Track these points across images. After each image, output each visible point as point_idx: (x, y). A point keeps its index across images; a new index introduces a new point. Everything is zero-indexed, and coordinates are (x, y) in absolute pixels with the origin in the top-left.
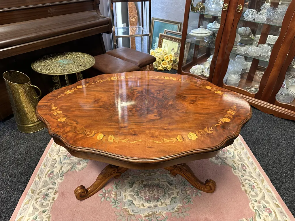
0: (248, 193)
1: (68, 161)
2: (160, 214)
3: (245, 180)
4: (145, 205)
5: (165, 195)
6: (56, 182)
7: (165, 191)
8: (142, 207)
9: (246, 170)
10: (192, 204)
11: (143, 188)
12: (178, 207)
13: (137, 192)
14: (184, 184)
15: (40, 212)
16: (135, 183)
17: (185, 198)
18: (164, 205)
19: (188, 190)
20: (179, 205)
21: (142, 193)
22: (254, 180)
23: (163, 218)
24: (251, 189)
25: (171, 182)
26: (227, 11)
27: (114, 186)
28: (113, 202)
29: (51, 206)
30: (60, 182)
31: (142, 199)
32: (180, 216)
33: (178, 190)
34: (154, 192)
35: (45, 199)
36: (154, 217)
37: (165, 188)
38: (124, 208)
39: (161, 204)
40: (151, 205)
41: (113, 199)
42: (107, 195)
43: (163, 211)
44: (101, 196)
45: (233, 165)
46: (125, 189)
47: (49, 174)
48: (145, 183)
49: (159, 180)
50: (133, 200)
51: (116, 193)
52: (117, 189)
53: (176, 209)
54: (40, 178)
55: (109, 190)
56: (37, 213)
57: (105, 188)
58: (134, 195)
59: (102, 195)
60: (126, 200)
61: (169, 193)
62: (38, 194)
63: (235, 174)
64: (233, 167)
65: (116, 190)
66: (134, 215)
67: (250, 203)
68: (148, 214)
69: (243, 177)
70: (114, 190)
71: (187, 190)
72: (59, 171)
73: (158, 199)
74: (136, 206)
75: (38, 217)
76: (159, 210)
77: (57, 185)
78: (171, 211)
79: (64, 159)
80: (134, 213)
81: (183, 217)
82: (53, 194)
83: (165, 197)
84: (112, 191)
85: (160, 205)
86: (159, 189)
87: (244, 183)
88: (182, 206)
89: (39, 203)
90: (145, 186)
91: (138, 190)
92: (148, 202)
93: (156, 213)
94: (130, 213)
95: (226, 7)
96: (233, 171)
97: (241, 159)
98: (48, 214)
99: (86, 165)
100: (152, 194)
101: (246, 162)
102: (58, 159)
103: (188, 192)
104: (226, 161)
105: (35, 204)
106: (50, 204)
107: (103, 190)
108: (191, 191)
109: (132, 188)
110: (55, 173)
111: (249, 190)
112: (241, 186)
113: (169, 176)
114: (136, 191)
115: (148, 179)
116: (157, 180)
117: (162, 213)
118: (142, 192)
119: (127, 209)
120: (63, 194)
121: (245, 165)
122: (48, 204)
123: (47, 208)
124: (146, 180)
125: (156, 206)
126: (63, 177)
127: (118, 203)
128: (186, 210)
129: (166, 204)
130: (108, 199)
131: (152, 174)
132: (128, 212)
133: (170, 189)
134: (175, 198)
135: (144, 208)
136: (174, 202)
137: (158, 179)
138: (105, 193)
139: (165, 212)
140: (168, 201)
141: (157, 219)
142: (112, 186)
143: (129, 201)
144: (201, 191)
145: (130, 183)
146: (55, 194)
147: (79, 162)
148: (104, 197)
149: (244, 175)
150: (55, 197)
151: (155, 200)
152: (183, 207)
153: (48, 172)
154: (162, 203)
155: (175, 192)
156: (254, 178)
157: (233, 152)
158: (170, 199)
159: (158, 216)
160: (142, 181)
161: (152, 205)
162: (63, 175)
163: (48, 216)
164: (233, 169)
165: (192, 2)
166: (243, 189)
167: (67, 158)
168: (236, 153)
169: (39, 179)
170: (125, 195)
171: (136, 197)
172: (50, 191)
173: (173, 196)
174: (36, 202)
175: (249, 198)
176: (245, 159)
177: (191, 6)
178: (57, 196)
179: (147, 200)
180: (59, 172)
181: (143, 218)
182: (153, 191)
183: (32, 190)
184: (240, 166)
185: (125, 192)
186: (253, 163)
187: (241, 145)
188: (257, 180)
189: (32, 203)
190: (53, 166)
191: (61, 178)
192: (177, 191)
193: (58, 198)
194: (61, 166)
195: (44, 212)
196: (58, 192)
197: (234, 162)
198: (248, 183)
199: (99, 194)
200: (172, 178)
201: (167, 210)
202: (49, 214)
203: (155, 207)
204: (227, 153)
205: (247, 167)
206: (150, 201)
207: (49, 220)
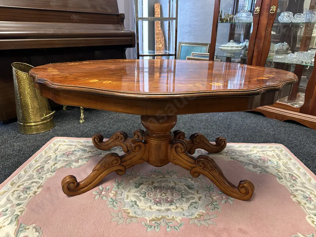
0: (303, 205)
1: (64, 159)
2: (173, 219)
3: (297, 190)
4: (152, 208)
5: (183, 199)
6: (44, 176)
7: (182, 195)
8: (148, 210)
9: (297, 180)
10: (220, 211)
11: (153, 190)
12: (200, 213)
13: (144, 193)
14: (210, 189)
15: (14, 204)
16: (143, 184)
17: (210, 204)
18: (179, 210)
19: (215, 196)
20: (201, 211)
21: (151, 195)
22: (310, 191)
23: (176, 224)
24: (307, 201)
25: (192, 187)
26: (258, 15)
27: (115, 185)
28: (111, 202)
29: (30, 199)
30: (49, 177)
31: (149, 201)
32: (201, 224)
33: (201, 195)
34: (167, 194)
35: (24, 192)
36: (163, 222)
37: (183, 191)
38: (124, 208)
39: (175, 208)
40: (162, 208)
41: (111, 198)
42: (103, 193)
43: (178, 216)
44: (96, 193)
45: (277, 174)
46: (129, 189)
47: (38, 169)
48: (157, 185)
49: (175, 183)
50: (137, 201)
51: (116, 192)
52: (118, 188)
53: (196, 215)
54: (26, 172)
55: (107, 188)
56: (9, 205)
57: (104, 185)
58: (140, 196)
59: (98, 192)
60: (128, 200)
61: (188, 197)
62: (18, 187)
63: (281, 183)
64: (278, 176)
65: (117, 189)
66: (135, 217)
67: (307, 217)
68: (156, 217)
69: (294, 187)
70: (114, 189)
71: (214, 196)
72: (52, 167)
73: (171, 203)
74: (140, 208)
75: (9, 209)
76: (172, 215)
77: (43, 180)
78: (190, 217)
79: (61, 157)
80: (137, 216)
81: (206, 225)
82: (36, 187)
83: (182, 201)
84: (112, 189)
85: (173, 209)
86: (174, 192)
87: (296, 193)
88: (205, 212)
89: (15, 196)
90: (155, 188)
91: (146, 191)
92: (158, 204)
93: (167, 218)
94: (131, 215)
95: (258, 11)
96: (278, 181)
97: (289, 169)
98: (22, 208)
99: (85, 164)
100: (164, 196)
101: (295, 172)
102: (53, 156)
103: (215, 198)
104: (267, 170)
105: (10, 196)
106: (28, 198)
107: (100, 187)
108: (218, 197)
109: (138, 189)
110: (45, 169)
111: (303, 201)
112: (292, 197)
113: (190, 180)
114: (142, 192)
115: (161, 181)
116: (172, 182)
117: (176, 218)
118: (151, 193)
119: (127, 210)
120: (48, 188)
121: (294, 175)
122: (27, 197)
123: (22, 202)
124: (158, 182)
125: (168, 210)
126: (54, 173)
127: (117, 203)
128: (211, 217)
129: (182, 209)
130: (104, 198)
131: (166, 176)
132: (129, 213)
133: (188, 193)
134: (196, 203)
135: (151, 211)
136: (195, 207)
137: (173, 182)
138: (102, 191)
139: (180, 218)
140: (185, 206)
141: (167, 224)
142: (113, 184)
143: (132, 201)
144: (233, 199)
145: (136, 184)
146: (38, 188)
147: (77, 160)
148: (100, 195)
149: (294, 185)
150: (37, 191)
151: (167, 203)
152: (206, 214)
153: (38, 167)
154: (177, 207)
155: (197, 196)
156: (309, 189)
157: (277, 162)
158: (189, 204)
159: (169, 221)
160: (153, 183)
161: (163, 208)
162: (54, 171)
163: (22, 209)
164: (277, 178)
165: (221, 14)
166: (294, 199)
167: (64, 156)
168: (281, 163)
169: (24, 172)
170: (127, 195)
171: (142, 198)
172: (34, 184)
173: (193, 201)
174: (12, 194)
175: (305, 210)
176: (293, 169)
177: (219, 17)
178: (40, 190)
179: (156, 202)
180: (50, 168)
181: (148, 222)
182: (165, 194)
183: (13, 182)
184: (288, 176)
185: (129, 191)
186: (305, 174)
187: (286, 155)
188: (314, 191)
189: (7, 195)
190: (46, 162)
191: (51, 173)
192: (198, 195)
193: (41, 192)
194: (54, 162)
195: (19, 205)
196: (43, 186)
197: (279, 171)
198: (301, 194)
199: (94, 191)
200: (193, 182)
201: (184, 215)
202: (24, 207)
203: (166, 210)
204: (269, 162)
205: (298, 177)
206: (161, 204)
207: (21, 214)
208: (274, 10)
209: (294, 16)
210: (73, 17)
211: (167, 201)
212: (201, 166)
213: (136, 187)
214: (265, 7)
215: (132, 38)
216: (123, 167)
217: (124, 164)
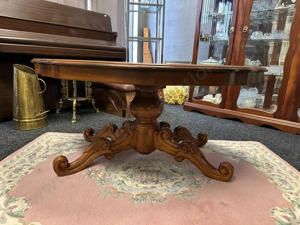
0: (279, 186)
1: (56, 148)
2: (158, 194)
3: (273, 175)
4: (139, 185)
5: (167, 179)
7: (166, 176)
8: (135, 187)
9: (273, 168)
10: (203, 189)
11: (140, 172)
12: (184, 190)
13: (131, 174)
14: (193, 173)
15: (5, 181)
16: (130, 168)
17: (193, 184)
18: (164, 187)
19: (198, 178)
20: (185, 188)
21: (138, 176)
22: (286, 176)
23: (162, 198)
24: (283, 183)
25: (176, 171)
26: (234, 34)
27: (104, 168)
28: (99, 181)
29: (21, 178)
30: (40, 162)
31: (136, 180)
32: (185, 199)
33: (185, 177)
34: (153, 176)
35: (16, 172)
36: (149, 196)
37: (168, 174)
38: (112, 186)
39: (160, 186)
40: (147, 186)
41: (100, 178)
42: (92, 174)
43: (163, 192)
44: (86, 174)
45: (255, 163)
46: (117, 172)
47: (30, 155)
48: (143, 169)
49: (160, 168)
50: (124, 181)
51: (105, 174)
52: (107, 171)
53: (180, 192)
54: (18, 157)
55: (96, 170)
57: (93, 168)
58: (127, 177)
59: (87, 173)
60: (116, 180)
61: (172, 178)
62: (10, 168)
63: (259, 170)
64: (256, 164)
65: (105, 172)
66: (122, 192)
67: (283, 195)
68: (142, 193)
69: (270, 173)
70: (102, 171)
71: (196, 178)
72: (44, 154)
73: (157, 182)
74: (127, 186)
76: (158, 191)
77: (35, 164)
78: (174, 193)
79: (53, 147)
80: (124, 191)
81: (189, 199)
82: (27, 169)
83: (167, 181)
84: (101, 171)
85: (159, 187)
86: (159, 174)
87: (273, 177)
88: (188, 190)
89: (7, 175)
90: (141, 171)
91: (133, 173)
92: (144, 183)
93: (153, 193)
94: (118, 190)
95: (233, 30)
96: (256, 168)
97: (266, 160)
98: (13, 184)
99: (76, 152)
100: (149, 177)
101: (271, 162)
102: (45, 146)
103: (197, 179)
104: (246, 160)
106: (20, 177)
107: (90, 169)
108: (201, 179)
109: (126, 171)
110: (37, 155)
111: (280, 183)
112: (269, 180)
113: (174, 166)
114: (130, 174)
115: (147, 166)
116: (157, 167)
117: (161, 193)
118: (138, 175)
119: (115, 187)
120: (39, 170)
121: (270, 164)
122: (18, 176)
123: (14, 180)
124: (144, 167)
125: (154, 187)
126: (46, 158)
127: (105, 182)
128: (194, 193)
129: (167, 187)
130: (93, 178)
131: (152, 163)
132: (117, 189)
133: (172, 175)
134: (180, 182)
135: (137, 188)
136: (179, 186)
137: (159, 167)
138: (91, 172)
139: (165, 193)
140: (170, 185)
141: (152, 198)
142: (102, 167)
143: (119, 180)
144: (215, 180)
145: (124, 168)
146: (30, 169)
147: (68, 149)
148: (89, 175)
149: (270, 171)
150: (28, 172)
151: (153, 182)
152: (189, 191)
153: (31, 154)
154: (162, 186)
155: (180, 178)
156: (285, 175)
157: (254, 154)
158: (173, 183)
159: (155, 196)
160: (139, 167)
161: (149, 186)
162: (46, 157)
163: (12, 185)
164: (255, 166)
165: (201, 34)
166: (271, 182)
167: (56, 146)
168: (258, 155)
169: (17, 157)
170: (115, 176)
171: (129, 179)
172: (25, 167)
173: (178, 181)
174: (4, 174)
175: (281, 190)
176: (270, 160)
177: (200, 37)
178: (31, 171)
179: (142, 182)
180: (42, 155)
181: (135, 196)
182: (151, 175)
183: (5, 165)
184: (265, 165)
185: (117, 173)
186: (281, 163)
187: (263, 150)
188: (289, 176)
190: (38, 150)
191: (43, 159)
192: (182, 177)
193: (32, 173)
194: (46, 151)
195: (9, 182)
196: (34, 168)
197: (256, 161)
198: (277, 178)
199: (84, 172)
200: (177, 167)
201: (168, 191)
202: (15, 184)
203: (152, 188)
204: (247, 154)
205: (274, 166)
206: (147, 183)
207: (12, 189)
208: (247, 29)
209: (263, 35)
210: (72, 31)
211: (152, 181)
212: (185, 150)
213: (124, 170)
214: (239, 27)
215: (123, 53)
216: (112, 152)
217: (113, 148)
